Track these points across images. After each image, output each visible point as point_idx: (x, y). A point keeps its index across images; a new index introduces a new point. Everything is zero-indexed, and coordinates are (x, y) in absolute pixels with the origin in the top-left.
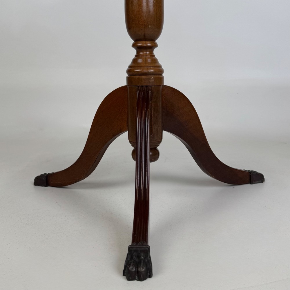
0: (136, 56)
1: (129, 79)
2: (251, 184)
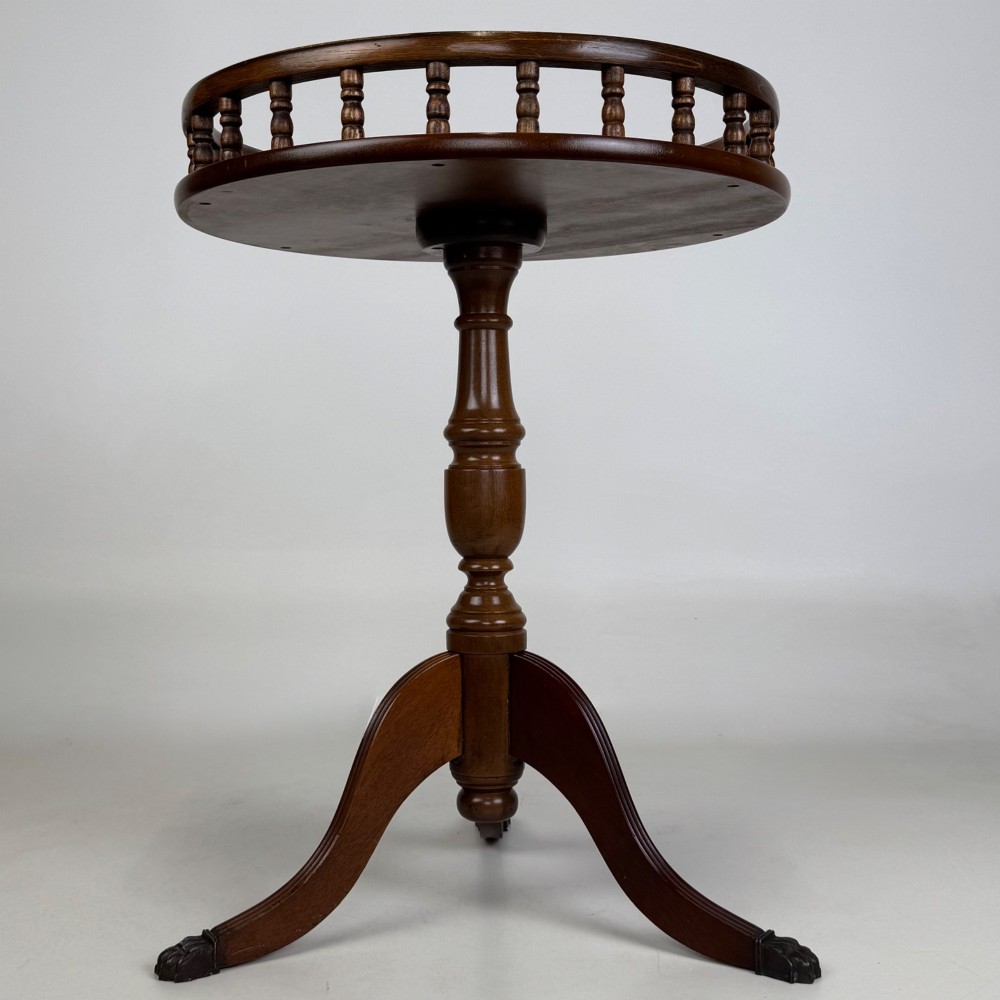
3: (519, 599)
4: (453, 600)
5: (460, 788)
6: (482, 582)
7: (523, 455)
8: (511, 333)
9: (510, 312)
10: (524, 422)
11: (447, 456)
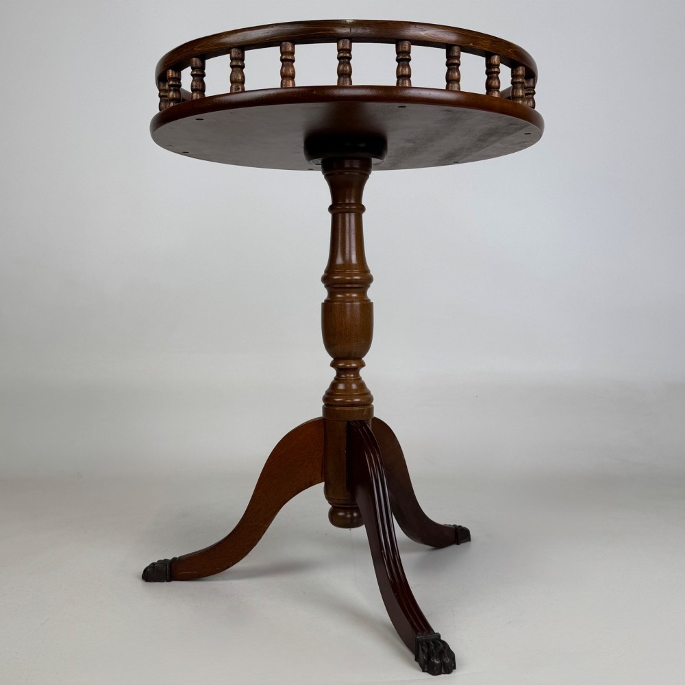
0: (336, 379)
1: (326, 410)
2: (458, 544)
3: (369, 386)
4: (326, 386)
5: (330, 506)
6: (345, 374)
7: (372, 293)
8: (364, 215)
9: (364, 202)
10: (372, 273)
11: (323, 294)
